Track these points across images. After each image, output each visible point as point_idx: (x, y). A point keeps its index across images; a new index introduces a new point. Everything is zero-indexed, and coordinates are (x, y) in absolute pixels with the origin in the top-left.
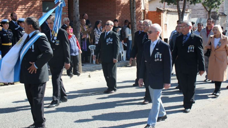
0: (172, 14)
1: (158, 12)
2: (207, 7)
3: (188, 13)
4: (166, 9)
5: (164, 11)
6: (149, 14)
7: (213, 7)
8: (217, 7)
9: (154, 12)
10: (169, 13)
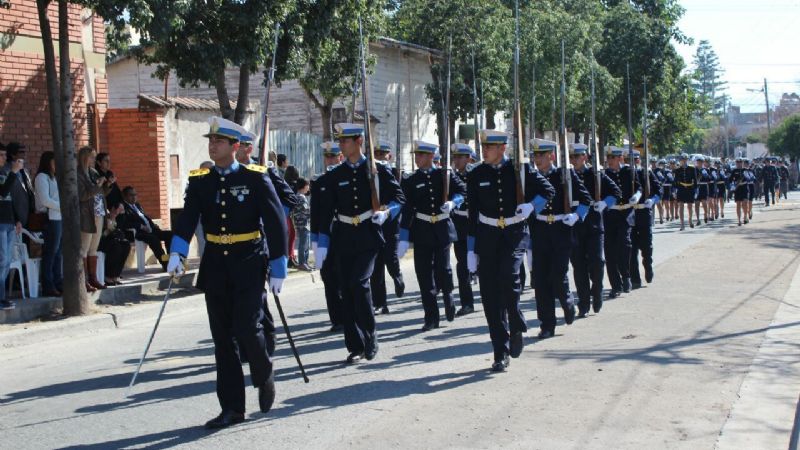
0: (197, 120)
1: (144, 111)
2: (316, 92)
3: (251, 112)
4: (174, 100)
5: (168, 107)
6: (109, 120)
7: (337, 93)
8: (350, 92)
9: (129, 112)
10: (185, 113)
